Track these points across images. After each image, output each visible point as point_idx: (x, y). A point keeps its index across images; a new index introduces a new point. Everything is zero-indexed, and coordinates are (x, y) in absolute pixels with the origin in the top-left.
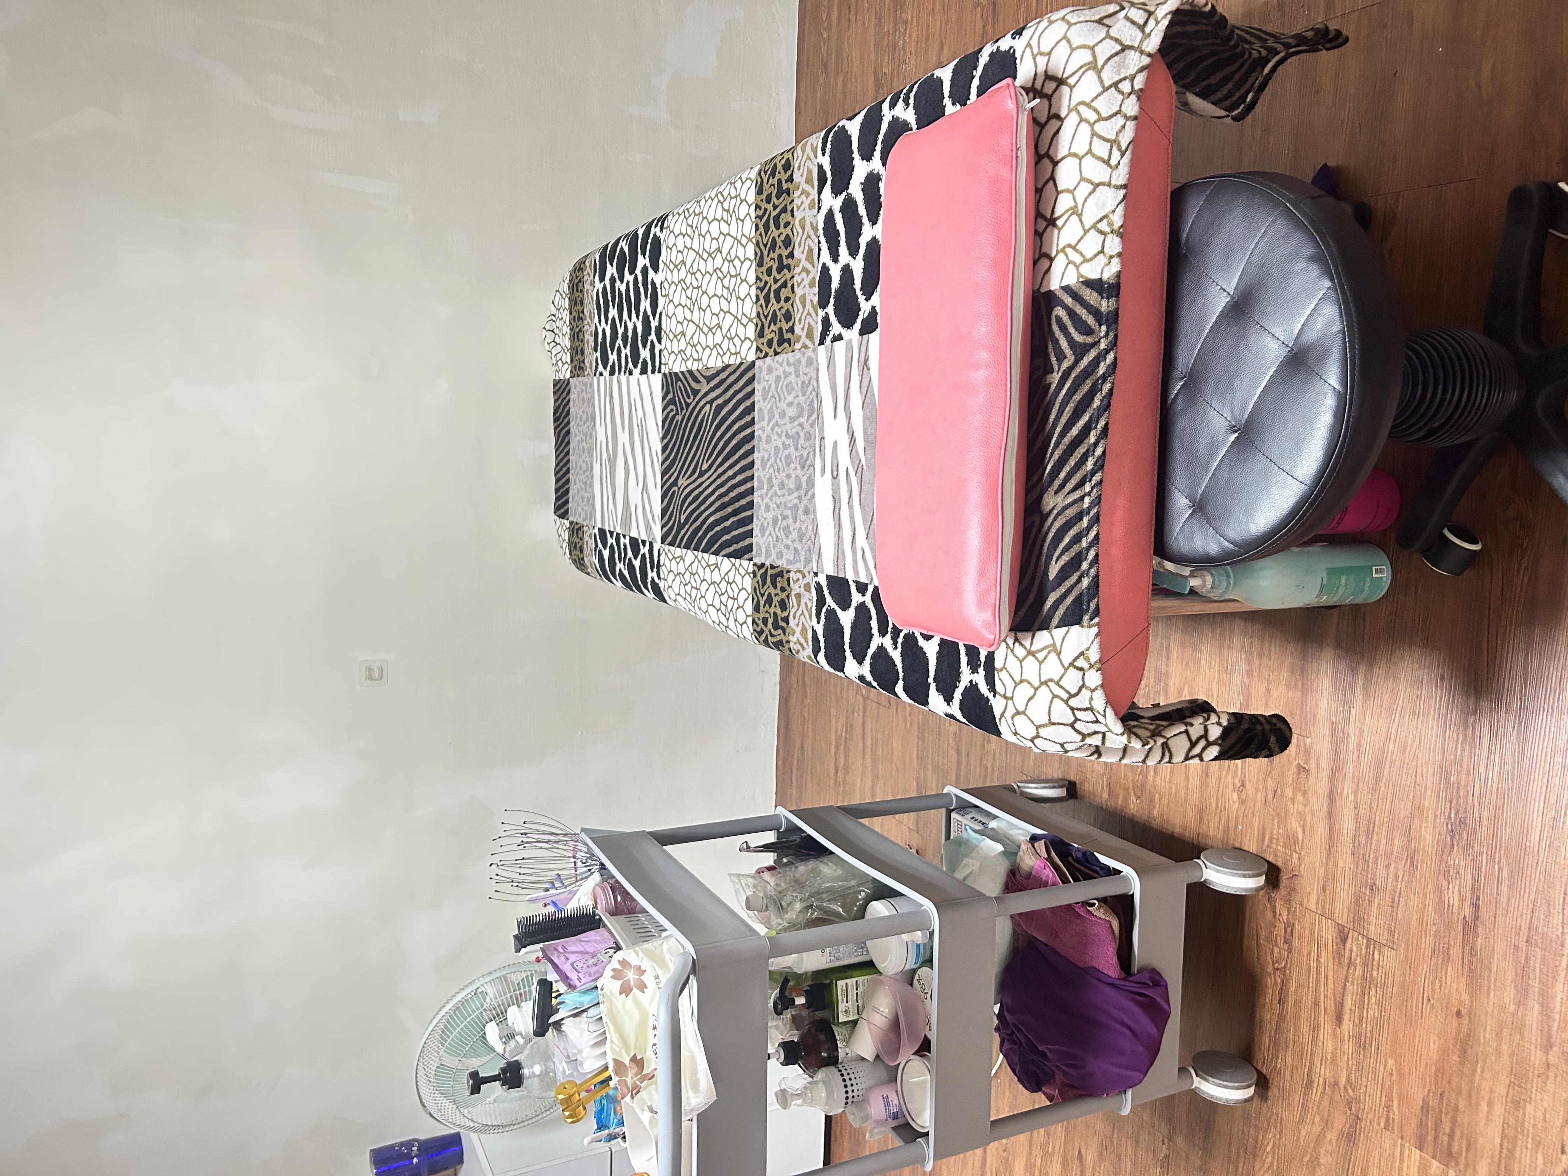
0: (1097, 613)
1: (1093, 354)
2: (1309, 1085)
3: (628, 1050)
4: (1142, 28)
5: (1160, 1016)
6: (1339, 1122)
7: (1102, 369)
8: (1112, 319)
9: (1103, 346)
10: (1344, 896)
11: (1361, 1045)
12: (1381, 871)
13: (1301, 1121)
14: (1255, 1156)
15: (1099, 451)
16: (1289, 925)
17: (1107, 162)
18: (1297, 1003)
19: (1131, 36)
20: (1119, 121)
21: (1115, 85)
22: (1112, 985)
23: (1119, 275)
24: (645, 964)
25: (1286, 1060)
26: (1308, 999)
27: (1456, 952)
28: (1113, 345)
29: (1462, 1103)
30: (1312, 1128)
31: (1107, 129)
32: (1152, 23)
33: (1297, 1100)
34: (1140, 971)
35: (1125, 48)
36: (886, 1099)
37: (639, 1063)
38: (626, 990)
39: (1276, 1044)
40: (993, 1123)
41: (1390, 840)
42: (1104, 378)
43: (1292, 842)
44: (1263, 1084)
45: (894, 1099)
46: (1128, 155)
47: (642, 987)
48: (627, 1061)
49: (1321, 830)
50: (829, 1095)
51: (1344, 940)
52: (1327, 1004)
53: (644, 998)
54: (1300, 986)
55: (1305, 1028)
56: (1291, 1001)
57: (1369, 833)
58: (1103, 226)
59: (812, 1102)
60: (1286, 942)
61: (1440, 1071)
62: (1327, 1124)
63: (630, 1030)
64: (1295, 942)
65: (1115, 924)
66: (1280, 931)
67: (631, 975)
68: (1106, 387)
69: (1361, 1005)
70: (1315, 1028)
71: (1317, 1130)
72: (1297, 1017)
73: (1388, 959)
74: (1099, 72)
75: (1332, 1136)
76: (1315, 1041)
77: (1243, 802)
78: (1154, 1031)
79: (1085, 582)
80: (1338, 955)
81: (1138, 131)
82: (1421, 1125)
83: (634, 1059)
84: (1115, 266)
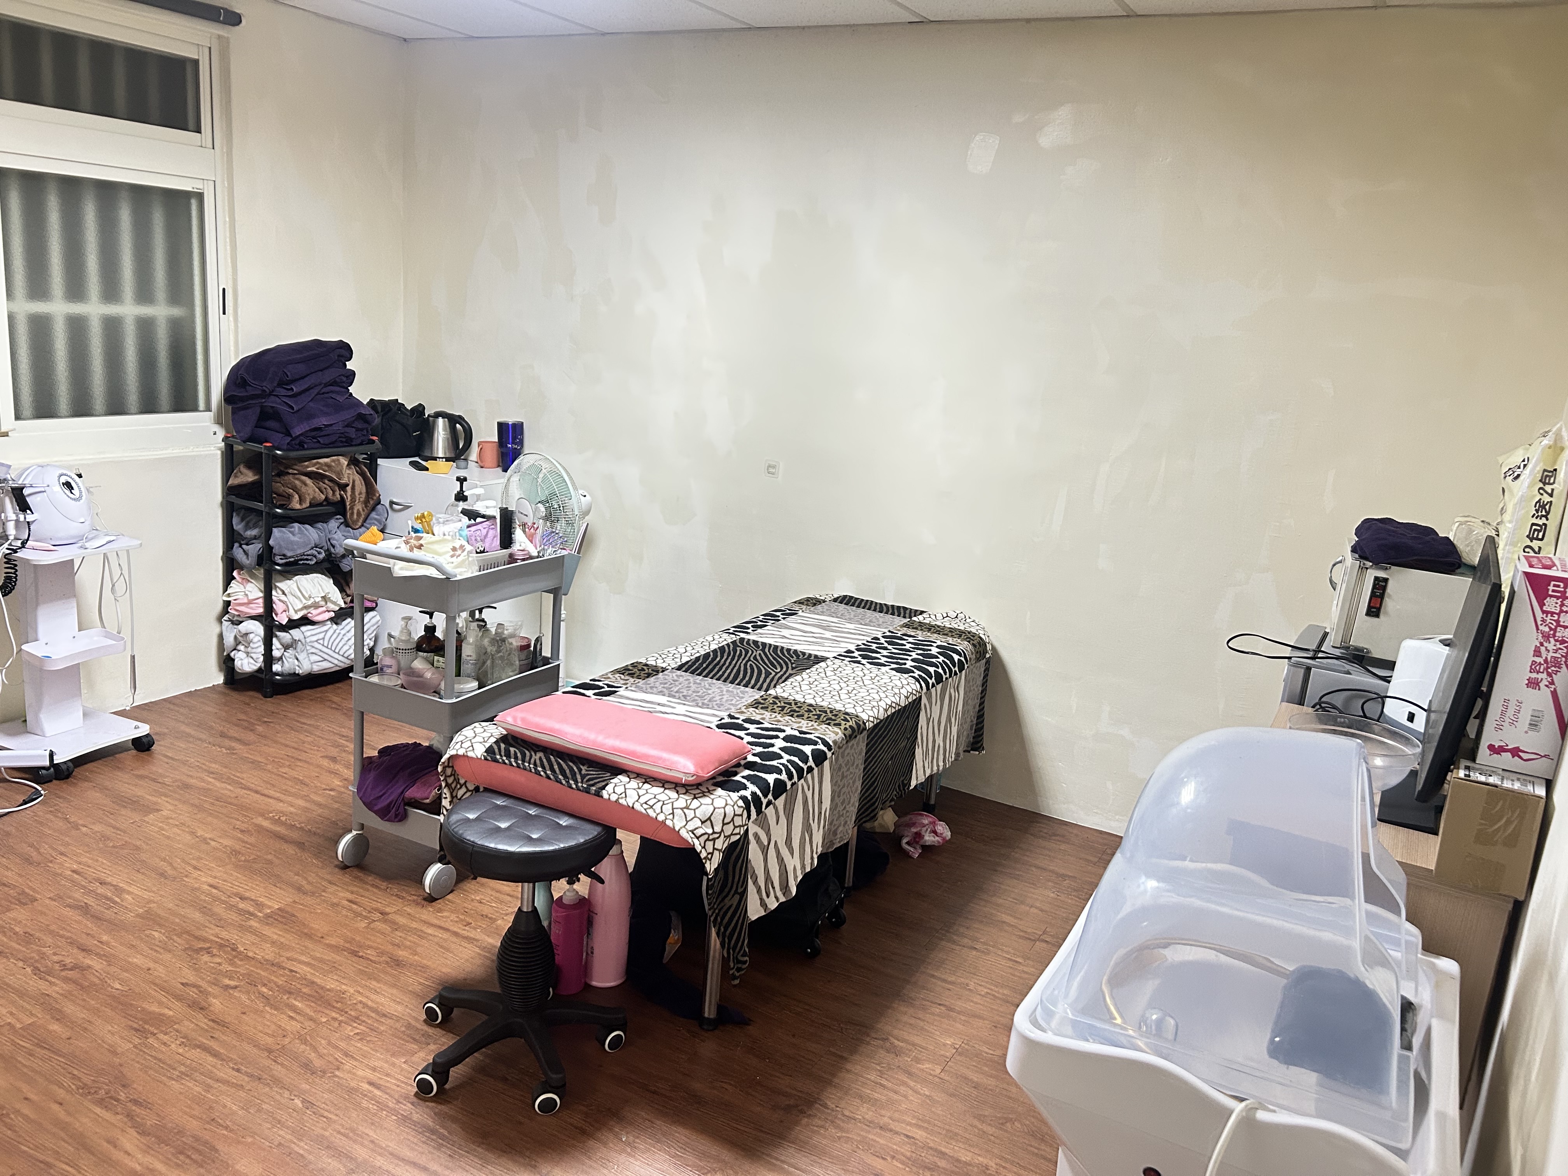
0: (486, 759)
1: (579, 780)
2: (330, 883)
3: (427, 544)
4: (692, 831)
5: (383, 814)
6: (308, 887)
7: (572, 782)
8: (587, 791)
9: (580, 784)
10: (402, 920)
11: (334, 905)
12: (401, 934)
13: (317, 875)
14: (315, 855)
15: (542, 773)
16: (403, 898)
17: (646, 803)
18: (368, 890)
19: (691, 826)
20: (658, 811)
21: (673, 813)
22: (402, 792)
23: (602, 797)
24: (460, 559)
25: (347, 878)
26: (367, 894)
27: (347, 945)
28: (578, 789)
29: (286, 927)
30: (312, 877)
31: (657, 807)
32: (693, 836)
33: (328, 877)
34: (405, 810)
35: (687, 822)
36: (390, 667)
37: (420, 547)
38: (454, 549)
39: (355, 878)
40: (362, 713)
41: (410, 941)
42: (568, 782)
43: (440, 910)
44: (344, 867)
45: (389, 671)
46: (644, 811)
47: (452, 556)
48: (421, 542)
49: (435, 922)
50: (402, 641)
51: (381, 914)
52: (360, 899)
53: (448, 556)
54: (375, 893)
55: (355, 889)
56: (371, 888)
57: (419, 936)
58: (623, 795)
59: (401, 632)
60: (397, 895)
61: (304, 924)
62: (309, 883)
63: (436, 547)
64: (394, 898)
65: (428, 801)
66: (404, 894)
67: (459, 552)
68: (564, 782)
69: (351, 910)
70: (352, 893)
71: (310, 879)
72: (362, 888)
73: (363, 924)
74: (682, 809)
75: (304, 883)
76: (348, 890)
77: (472, 900)
78: (376, 808)
79: (498, 757)
80: (376, 910)
81: (652, 818)
82: (287, 912)
83: (422, 545)
84: (606, 796)
